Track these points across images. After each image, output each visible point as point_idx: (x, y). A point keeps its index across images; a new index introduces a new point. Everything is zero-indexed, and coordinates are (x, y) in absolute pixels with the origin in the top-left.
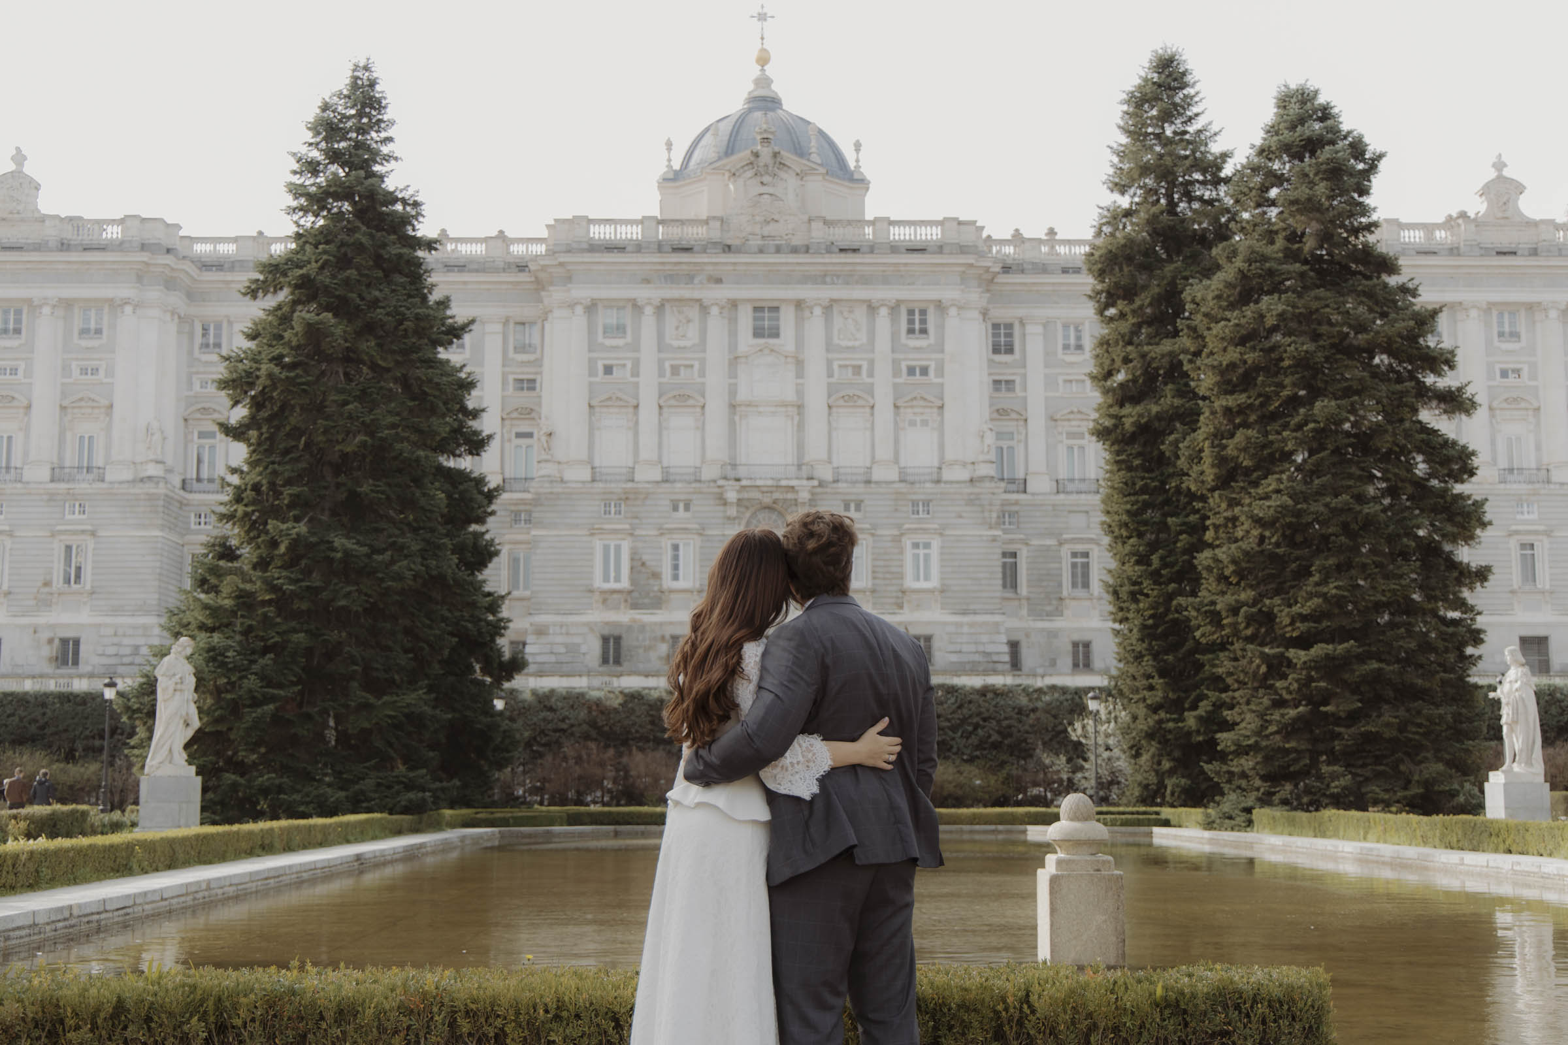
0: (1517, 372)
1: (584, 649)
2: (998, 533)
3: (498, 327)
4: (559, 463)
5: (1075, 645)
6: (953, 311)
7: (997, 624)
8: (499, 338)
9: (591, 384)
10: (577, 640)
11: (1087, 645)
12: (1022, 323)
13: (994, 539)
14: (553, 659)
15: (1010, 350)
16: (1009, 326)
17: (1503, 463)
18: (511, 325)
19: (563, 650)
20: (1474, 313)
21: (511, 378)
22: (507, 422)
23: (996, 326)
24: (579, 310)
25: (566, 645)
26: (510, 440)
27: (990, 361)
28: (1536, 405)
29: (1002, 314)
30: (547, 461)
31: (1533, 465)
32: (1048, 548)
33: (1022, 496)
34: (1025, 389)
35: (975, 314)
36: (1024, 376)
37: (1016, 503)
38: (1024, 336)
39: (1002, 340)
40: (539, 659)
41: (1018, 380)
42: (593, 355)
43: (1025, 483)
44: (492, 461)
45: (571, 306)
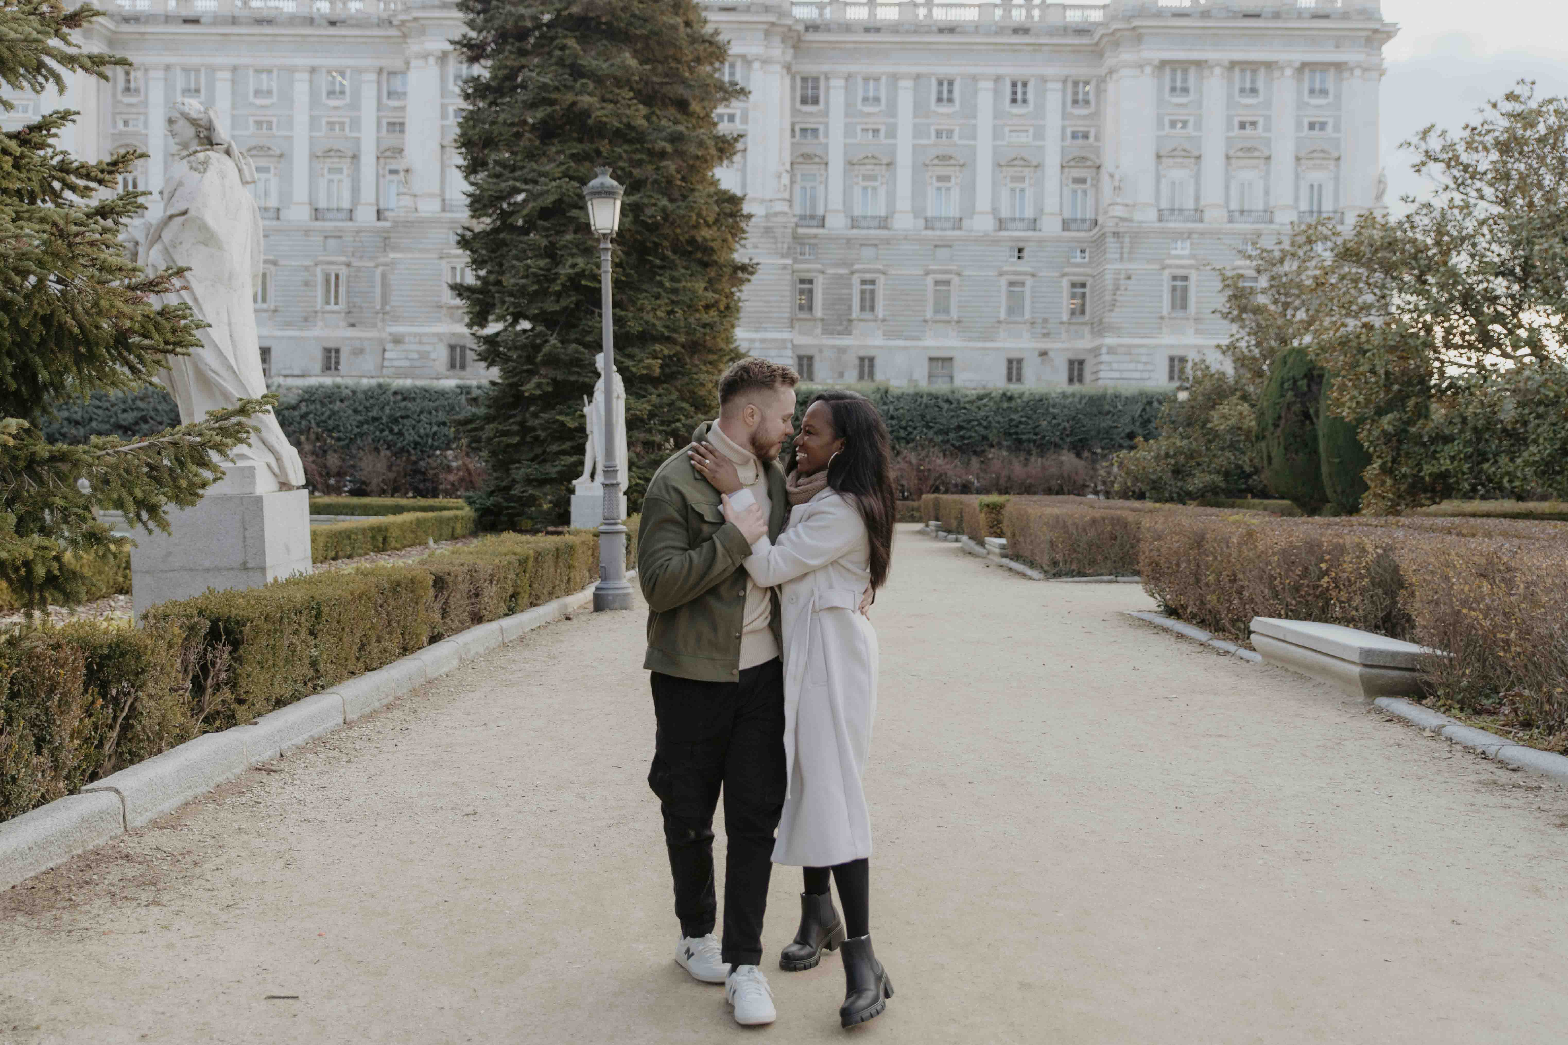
0: (1254, 124)
1: (433, 356)
2: (789, 261)
3: (373, 77)
4: (415, 196)
5: (862, 359)
6: (756, 65)
7: (784, 341)
8: (375, 86)
9: (443, 127)
10: (428, 348)
11: (872, 360)
12: (827, 78)
13: (785, 267)
14: (407, 363)
15: (816, 101)
16: (816, 80)
17: (1234, 206)
18: (384, 76)
19: (415, 356)
20: (1217, 71)
21: (384, 122)
22: (382, 161)
23: (804, 80)
25: (418, 352)
26: (384, 176)
27: (794, 112)
28: (1267, 154)
29: (810, 68)
30: (404, 194)
31: (1261, 207)
32: (841, 276)
33: (820, 231)
34: (826, 135)
35: (777, 68)
36: (827, 125)
37: (815, 236)
38: (828, 89)
39: (810, 92)
40: (396, 363)
41: (821, 128)
42: (446, 101)
43: (823, 218)
44: (368, 194)
45: (426, 56)
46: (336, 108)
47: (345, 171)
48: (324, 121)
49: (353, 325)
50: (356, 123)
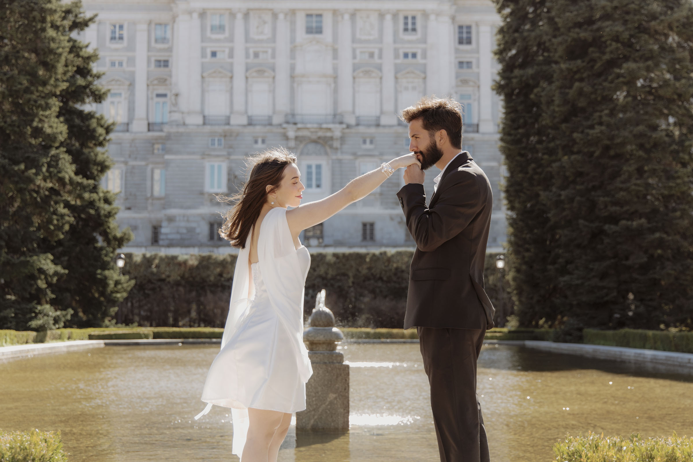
1: (198, 230)
3: (144, 27)
4: (183, 113)
6: (432, 17)
8: (145, 34)
9: (203, 63)
10: (194, 225)
12: (477, 25)
14: (178, 237)
15: (469, 42)
16: (469, 27)
18: (153, 26)
19: (184, 231)
21: (153, 59)
22: (151, 87)
23: (461, 27)
24: (195, 15)
25: (187, 228)
26: (152, 99)
27: (457, 51)
29: (465, 19)
30: (175, 112)
32: (492, 168)
33: (476, 135)
34: (478, 66)
35: (447, 19)
36: (478, 60)
37: (472, 139)
38: (478, 33)
39: (465, 35)
40: (170, 237)
41: (474, 61)
42: (204, 44)
43: (478, 125)
44: (140, 112)
45: (190, 13)
46: (116, 50)
47: (123, 95)
48: (108, 60)
49: (129, 209)
50: (132, 61)
